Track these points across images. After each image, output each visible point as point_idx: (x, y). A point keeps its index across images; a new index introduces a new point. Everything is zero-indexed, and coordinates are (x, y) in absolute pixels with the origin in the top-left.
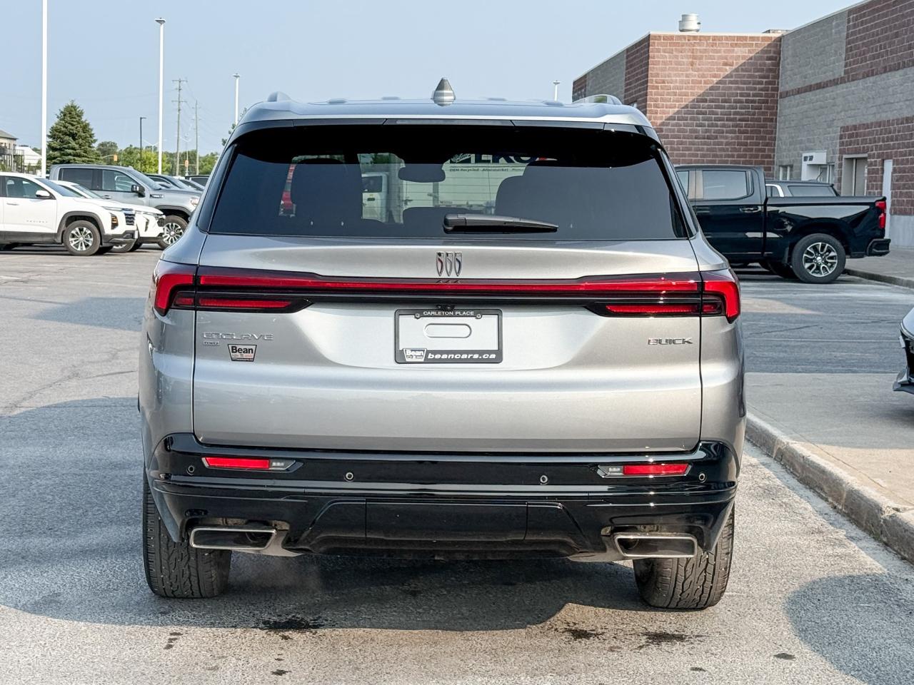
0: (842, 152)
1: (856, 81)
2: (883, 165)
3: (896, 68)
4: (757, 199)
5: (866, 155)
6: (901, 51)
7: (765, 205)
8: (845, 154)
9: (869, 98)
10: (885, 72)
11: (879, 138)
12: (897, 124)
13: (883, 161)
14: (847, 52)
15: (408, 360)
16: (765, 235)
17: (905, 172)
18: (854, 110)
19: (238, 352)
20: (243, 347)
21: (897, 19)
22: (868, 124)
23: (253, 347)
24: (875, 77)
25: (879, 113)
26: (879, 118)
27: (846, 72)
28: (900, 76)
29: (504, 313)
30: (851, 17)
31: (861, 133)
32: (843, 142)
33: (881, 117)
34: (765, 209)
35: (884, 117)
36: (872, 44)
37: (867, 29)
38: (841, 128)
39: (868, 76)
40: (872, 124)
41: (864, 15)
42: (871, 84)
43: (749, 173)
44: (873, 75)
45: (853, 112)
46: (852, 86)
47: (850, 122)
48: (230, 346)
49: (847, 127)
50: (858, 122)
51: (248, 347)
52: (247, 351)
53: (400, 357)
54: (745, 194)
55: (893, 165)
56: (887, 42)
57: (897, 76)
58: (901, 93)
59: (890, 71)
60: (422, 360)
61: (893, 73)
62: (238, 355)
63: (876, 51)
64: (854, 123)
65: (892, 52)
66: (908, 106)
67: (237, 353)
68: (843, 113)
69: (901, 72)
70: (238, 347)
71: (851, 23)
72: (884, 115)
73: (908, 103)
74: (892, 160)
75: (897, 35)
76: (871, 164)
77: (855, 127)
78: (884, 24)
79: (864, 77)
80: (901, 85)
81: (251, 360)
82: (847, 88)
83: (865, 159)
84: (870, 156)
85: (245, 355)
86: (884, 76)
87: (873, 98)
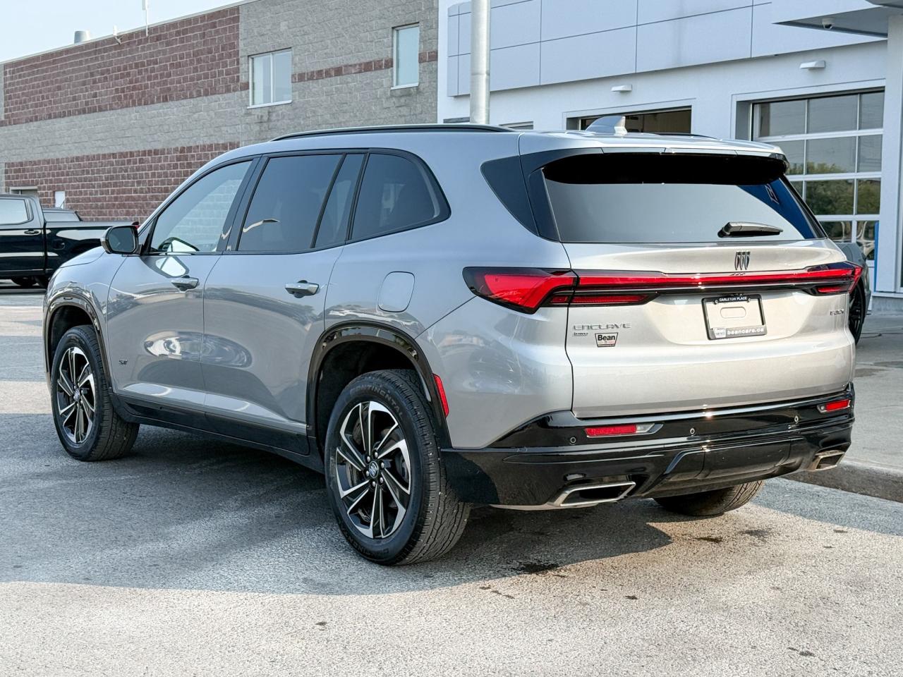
0: (8, 184)
1: (18, 125)
2: (54, 196)
3: (62, 115)
4: (37, 224)
5: (35, 187)
6: (65, 102)
7: (44, 229)
8: (12, 186)
9: (35, 140)
10: (50, 118)
11: (49, 174)
12: (67, 162)
13: (54, 192)
14: (5, 100)
15: (717, 337)
16: (46, 254)
17: (79, 202)
18: (20, 149)
19: (605, 339)
20: (607, 335)
21: (58, 75)
22: (35, 162)
23: (615, 335)
24: (38, 122)
25: (46, 152)
26: (46, 156)
27: (6, 117)
28: (67, 122)
29: (762, 297)
30: (8, 70)
31: (28, 169)
32: (9, 176)
33: (48, 156)
34: (45, 232)
35: (51, 156)
36: (33, 94)
37: (26, 81)
38: (6, 164)
39: (31, 121)
40: (39, 161)
41: (22, 70)
42: (35, 128)
43: (27, 201)
44: (36, 120)
45: (17, 151)
46: (15, 129)
47: (15, 160)
48: (597, 335)
49: (12, 163)
50: (24, 159)
51: (611, 335)
52: (610, 338)
53: (710, 335)
54: (26, 219)
55: (66, 196)
56: (50, 93)
57: (63, 122)
58: (69, 137)
59: (55, 117)
60: (724, 336)
61: (59, 120)
62: (603, 342)
63: (38, 100)
64: (20, 160)
65: (55, 103)
66: (76, 148)
67: (603, 341)
68: (6, 152)
69: (67, 119)
70: (603, 335)
71: (8, 76)
72: (52, 154)
73: (76, 145)
74: (64, 192)
75: (59, 88)
76: (42, 195)
77: (21, 164)
78: (44, 78)
79: (27, 122)
80: (68, 130)
81: (613, 345)
82: (9, 130)
83: (36, 190)
84: (40, 188)
85: (609, 342)
86: (49, 121)
87: (39, 140)
